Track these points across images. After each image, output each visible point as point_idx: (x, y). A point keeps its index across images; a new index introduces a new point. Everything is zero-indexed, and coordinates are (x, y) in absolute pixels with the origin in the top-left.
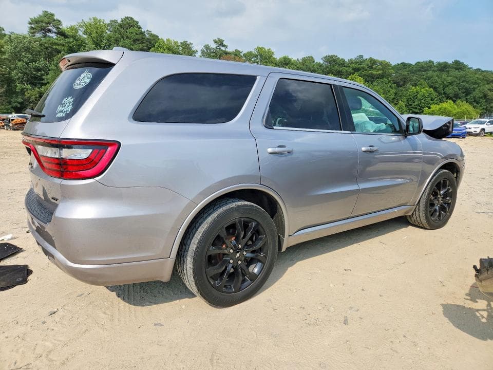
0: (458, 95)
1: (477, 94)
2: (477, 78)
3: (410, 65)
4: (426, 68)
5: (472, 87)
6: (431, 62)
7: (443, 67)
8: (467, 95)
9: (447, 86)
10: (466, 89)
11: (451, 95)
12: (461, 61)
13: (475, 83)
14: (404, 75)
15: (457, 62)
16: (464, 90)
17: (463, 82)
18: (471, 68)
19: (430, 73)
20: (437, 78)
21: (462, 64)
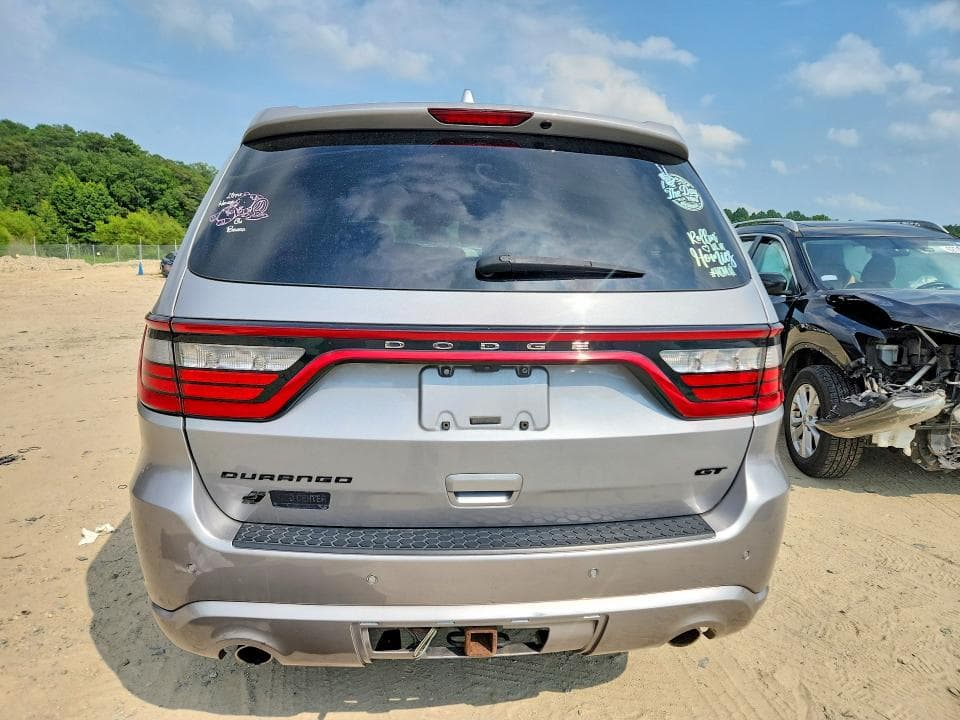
0: (136, 199)
1: (167, 199)
2: (163, 171)
3: (24, 129)
4: (62, 141)
5: (157, 188)
6: (68, 129)
7: (96, 144)
8: (151, 202)
9: (114, 181)
10: (147, 189)
11: (124, 199)
12: (128, 136)
13: (161, 182)
14: (17, 148)
15: (119, 138)
16: (145, 193)
17: (140, 176)
18: (146, 152)
19: (74, 152)
20: (89, 163)
21: (130, 142)
